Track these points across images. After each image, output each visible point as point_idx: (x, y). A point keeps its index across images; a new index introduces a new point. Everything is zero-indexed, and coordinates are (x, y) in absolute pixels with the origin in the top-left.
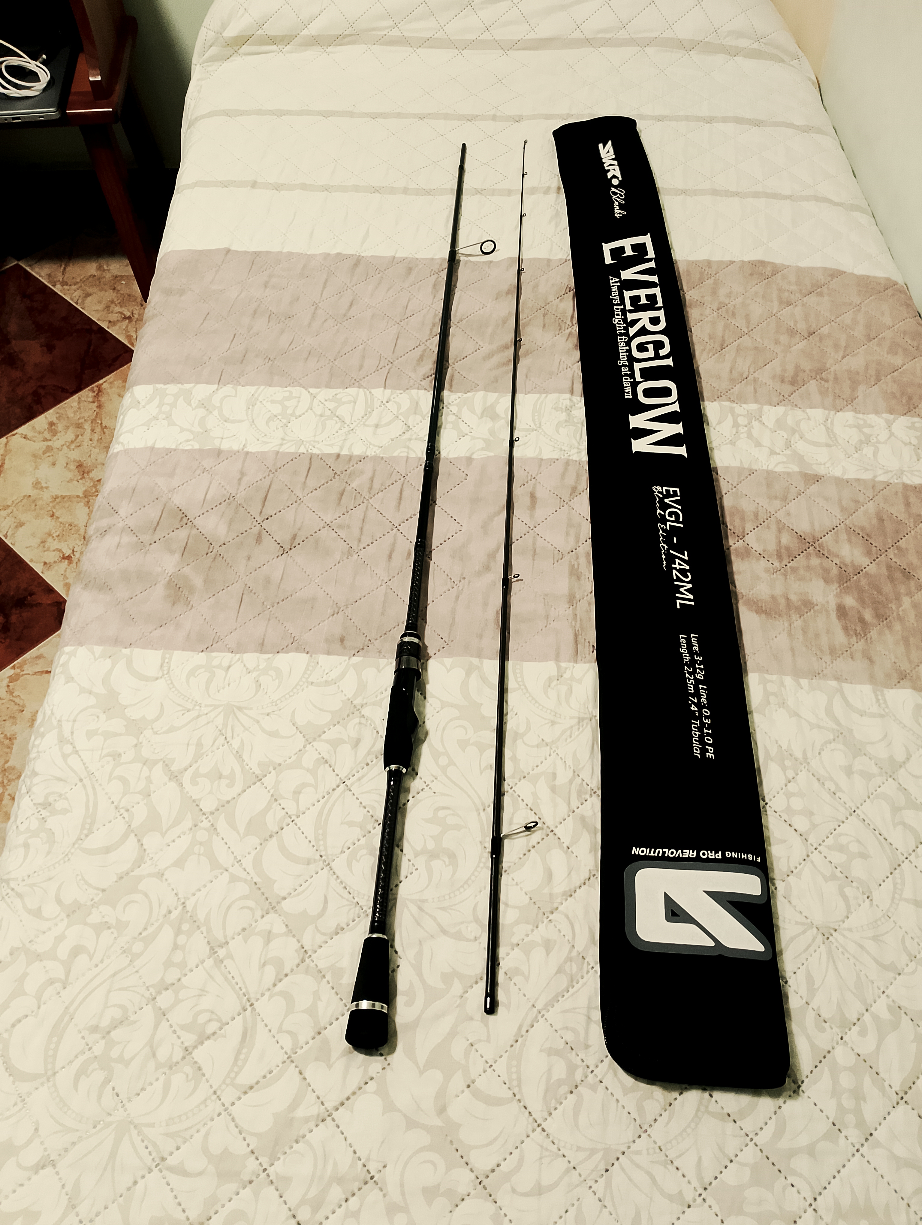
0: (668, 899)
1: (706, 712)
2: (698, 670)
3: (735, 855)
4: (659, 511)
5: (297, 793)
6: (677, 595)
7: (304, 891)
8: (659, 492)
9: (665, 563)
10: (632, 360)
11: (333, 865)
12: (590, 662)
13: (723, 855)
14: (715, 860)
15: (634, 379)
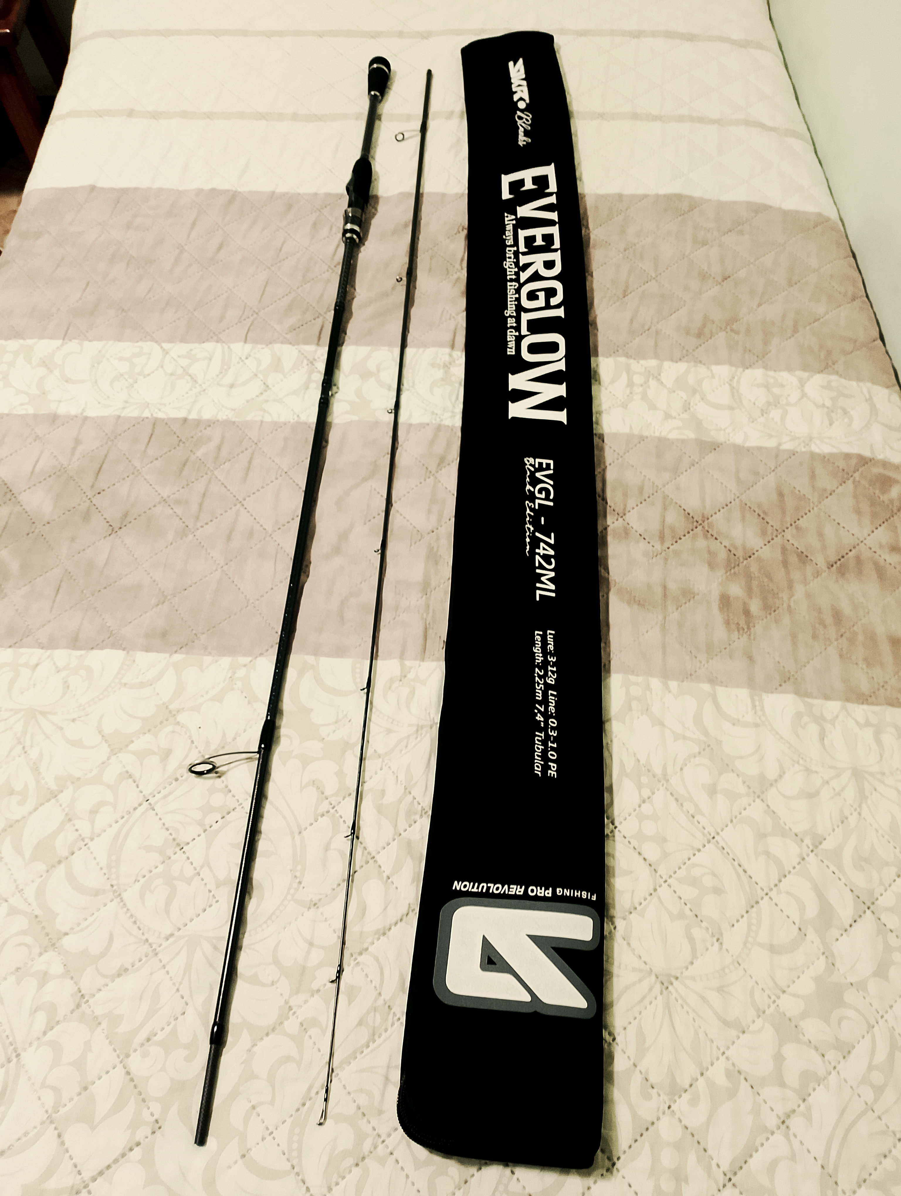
0: (486, 944)
1: (553, 722)
2: (550, 673)
3: (567, 892)
4: (528, 487)
5: (94, 812)
6: (538, 585)
7: (87, 927)
8: (531, 465)
9: (528, 547)
10: (520, 309)
11: (125, 895)
12: (438, 660)
13: (554, 892)
14: (544, 899)
15: (520, 332)
